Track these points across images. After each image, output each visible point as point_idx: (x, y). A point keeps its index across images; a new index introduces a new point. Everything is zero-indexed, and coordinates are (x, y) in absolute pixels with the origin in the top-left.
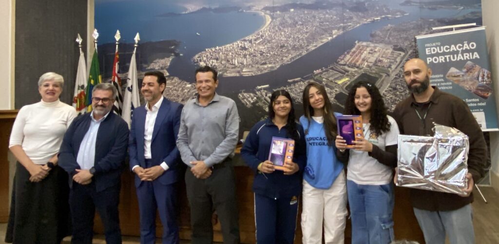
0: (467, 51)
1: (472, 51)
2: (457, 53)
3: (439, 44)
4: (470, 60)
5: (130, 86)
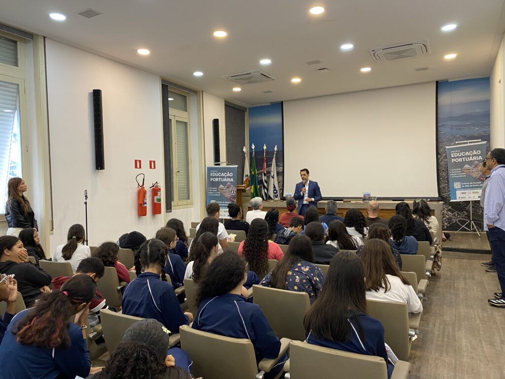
0: (475, 155)
1: (478, 155)
2: (469, 156)
3: (459, 151)
4: (477, 161)
5: (272, 175)
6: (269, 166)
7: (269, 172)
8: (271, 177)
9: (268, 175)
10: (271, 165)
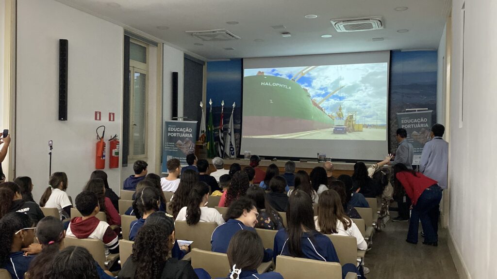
0: (422, 123)
1: (425, 123)
4: (424, 128)
5: (229, 132)
6: (226, 122)
7: (226, 129)
8: (228, 134)
9: (225, 132)
10: (229, 121)
